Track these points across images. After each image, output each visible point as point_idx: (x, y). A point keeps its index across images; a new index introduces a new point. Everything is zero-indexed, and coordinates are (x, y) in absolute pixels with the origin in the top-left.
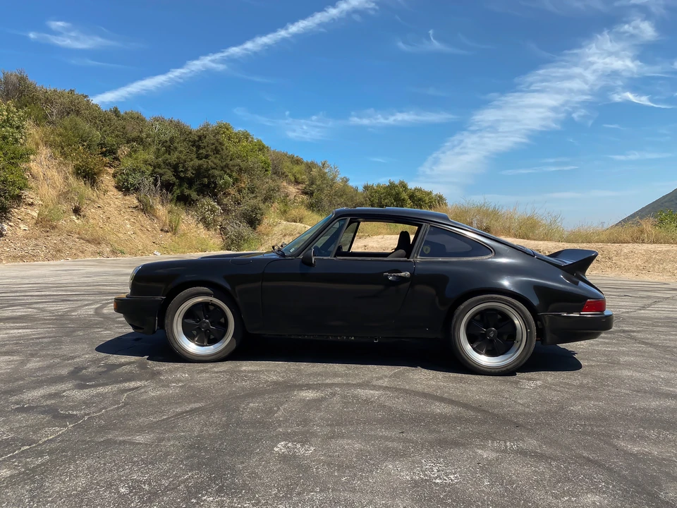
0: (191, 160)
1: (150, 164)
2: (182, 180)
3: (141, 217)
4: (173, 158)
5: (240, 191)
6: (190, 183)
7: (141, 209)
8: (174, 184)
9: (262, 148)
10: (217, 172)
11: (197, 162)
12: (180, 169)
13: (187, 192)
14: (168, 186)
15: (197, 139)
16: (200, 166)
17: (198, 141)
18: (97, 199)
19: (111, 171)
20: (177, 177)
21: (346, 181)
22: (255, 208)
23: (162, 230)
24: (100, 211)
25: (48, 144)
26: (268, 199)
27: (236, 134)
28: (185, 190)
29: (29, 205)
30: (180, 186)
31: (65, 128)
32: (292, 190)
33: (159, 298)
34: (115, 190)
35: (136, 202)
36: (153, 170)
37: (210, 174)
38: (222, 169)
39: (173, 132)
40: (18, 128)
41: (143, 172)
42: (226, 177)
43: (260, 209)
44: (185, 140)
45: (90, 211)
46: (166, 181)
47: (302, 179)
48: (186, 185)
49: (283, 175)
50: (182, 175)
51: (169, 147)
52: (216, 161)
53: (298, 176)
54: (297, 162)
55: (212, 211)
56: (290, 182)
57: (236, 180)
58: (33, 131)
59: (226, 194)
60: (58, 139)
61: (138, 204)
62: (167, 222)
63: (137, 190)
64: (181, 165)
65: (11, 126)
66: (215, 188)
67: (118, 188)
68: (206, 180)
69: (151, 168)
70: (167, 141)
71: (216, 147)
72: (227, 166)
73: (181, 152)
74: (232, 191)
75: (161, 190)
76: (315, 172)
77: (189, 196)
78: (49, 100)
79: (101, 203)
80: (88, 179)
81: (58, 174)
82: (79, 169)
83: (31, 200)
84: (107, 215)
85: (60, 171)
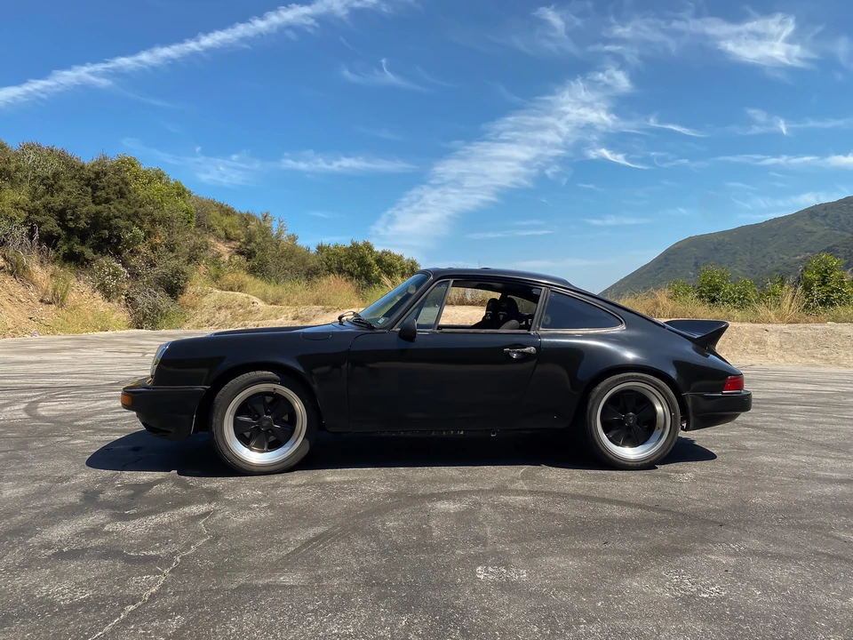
0: (85, 205)
1: (22, 208)
2: (70, 232)
3: (10, 283)
4: (58, 201)
5: (154, 248)
6: (83, 236)
7: (9, 271)
8: (58, 237)
9: (181, 192)
10: (122, 223)
11: (93, 208)
12: (69, 217)
13: (78, 248)
14: (49, 240)
15: (93, 176)
16: (98, 214)
17: (95, 180)
20: (64, 227)
21: (294, 238)
22: (177, 272)
23: (41, 301)
26: (192, 259)
27: (145, 172)
28: (76, 246)
30: (68, 239)
32: (223, 249)
33: (200, 388)
36: (28, 217)
37: (111, 225)
38: (129, 218)
39: (55, 165)
41: (12, 220)
42: (135, 229)
43: (183, 273)
44: (73, 178)
46: (47, 232)
47: (235, 234)
48: (76, 239)
49: (210, 229)
50: (71, 224)
51: (51, 185)
52: (121, 207)
53: (230, 230)
54: (228, 212)
55: (115, 275)
56: (218, 238)
57: (148, 234)
59: (134, 253)
62: (50, 290)
64: (69, 212)
66: (118, 243)
68: (106, 232)
69: (24, 214)
70: (48, 178)
71: (120, 189)
72: (136, 214)
73: (70, 193)
74: (143, 248)
75: (40, 245)
76: (253, 226)
77: (81, 254)
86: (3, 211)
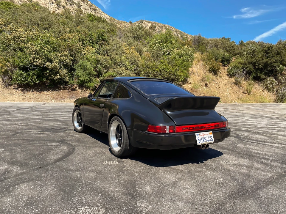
0: (263, 59)
1: (242, 64)
2: (257, 69)
3: (235, 87)
4: (253, 60)
6: (261, 70)
7: (236, 84)
8: (253, 72)
10: (276, 64)
11: (265, 60)
12: (256, 65)
13: (259, 75)
14: (249, 73)
16: (267, 62)
17: (268, 50)
18: (216, 80)
19: (226, 68)
20: (255, 68)
23: (243, 93)
24: (216, 85)
25: (203, 60)
28: (259, 74)
29: (189, 83)
30: (256, 72)
31: (210, 53)
34: (226, 76)
35: (234, 80)
36: (243, 66)
37: (272, 65)
38: (281, 63)
40: (190, 56)
41: (238, 68)
42: (281, 66)
45: (212, 85)
46: (248, 70)
48: (259, 72)
50: (257, 67)
52: (277, 58)
55: (272, 83)
58: (197, 55)
59: (282, 75)
60: (206, 57)
63: (235, 75)
64: (256, 63)
65: (188, 55)
66: (275, 72)
67: (228, 75)
68: (270, 68)
70: (251, 52)
71: (278, 52)
72: (283, 60)
73: (257, 56)
75: (246, 74)
77: (260, 76)
78: (208, 43)
79: (217, 81)
80: (213, 72)
81: (202, 71)
82: (210, 68)
83: (190, 82)
84: (219, 86)
85: (203, 70)
86: (235, 65)
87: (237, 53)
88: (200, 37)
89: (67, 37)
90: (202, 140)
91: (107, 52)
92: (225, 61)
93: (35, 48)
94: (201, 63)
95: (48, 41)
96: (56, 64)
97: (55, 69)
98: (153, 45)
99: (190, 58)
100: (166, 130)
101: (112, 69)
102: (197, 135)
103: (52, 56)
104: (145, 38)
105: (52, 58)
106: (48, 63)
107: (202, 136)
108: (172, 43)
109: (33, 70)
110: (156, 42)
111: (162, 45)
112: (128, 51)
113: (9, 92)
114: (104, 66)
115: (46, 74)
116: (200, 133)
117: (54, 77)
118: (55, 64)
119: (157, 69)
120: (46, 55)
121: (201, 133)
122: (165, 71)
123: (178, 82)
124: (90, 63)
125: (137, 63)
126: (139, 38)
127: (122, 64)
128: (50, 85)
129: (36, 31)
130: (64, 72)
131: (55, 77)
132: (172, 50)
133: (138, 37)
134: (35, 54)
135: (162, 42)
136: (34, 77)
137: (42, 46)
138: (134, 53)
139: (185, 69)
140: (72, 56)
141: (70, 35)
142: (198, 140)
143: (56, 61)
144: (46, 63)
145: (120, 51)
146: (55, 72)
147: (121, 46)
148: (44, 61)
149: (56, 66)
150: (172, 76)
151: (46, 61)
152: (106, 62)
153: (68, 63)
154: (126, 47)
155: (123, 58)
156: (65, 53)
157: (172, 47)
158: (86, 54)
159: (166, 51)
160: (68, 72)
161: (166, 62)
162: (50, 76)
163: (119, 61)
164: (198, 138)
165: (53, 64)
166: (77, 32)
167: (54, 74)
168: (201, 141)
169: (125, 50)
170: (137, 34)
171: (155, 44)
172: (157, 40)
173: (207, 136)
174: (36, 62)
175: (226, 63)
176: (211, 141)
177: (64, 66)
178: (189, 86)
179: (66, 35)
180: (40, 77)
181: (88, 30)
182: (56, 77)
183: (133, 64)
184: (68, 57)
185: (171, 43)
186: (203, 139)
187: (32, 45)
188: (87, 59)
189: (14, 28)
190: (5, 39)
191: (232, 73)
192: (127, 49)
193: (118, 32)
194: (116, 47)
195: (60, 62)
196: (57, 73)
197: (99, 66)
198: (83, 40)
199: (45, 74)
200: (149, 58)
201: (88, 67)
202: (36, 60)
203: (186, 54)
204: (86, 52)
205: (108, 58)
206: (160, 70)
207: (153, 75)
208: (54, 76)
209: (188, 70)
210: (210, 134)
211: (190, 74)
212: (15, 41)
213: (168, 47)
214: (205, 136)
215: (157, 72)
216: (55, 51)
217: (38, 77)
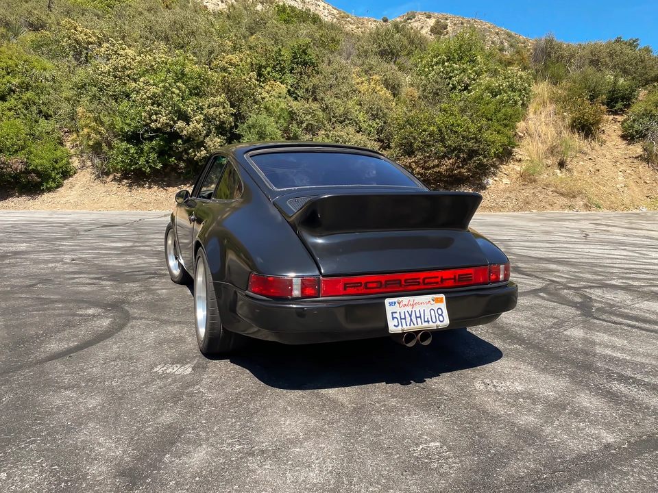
3: (643, 168)
18: (589, 152)
19: (620, 118)
24: (590, 164)
25: (555, 99)
29: (517, 160)
31: (575, 82)
34: (620, 140)
35: (640, 151)
40: (520, 90)
45: (578, 165)
58: (542, 89)
60: (565, 93)
61: (642, 153)
63: (643, 136)
65: (514, 90)
67: (624, 137)
78: (572, 56)
79: (593, 155)
80: (583, 131)
81: (553, 129)
82: (575, 122)
83: (520, 157)
84: (598, 167)
85: (555, 126)
86: (646, 110)
87: (652, 78)
88: (551, 41)
89: (227, 63)
90: (405, 319)
91: (314, 92)
92: (617, 101)
93: (153, 89)
94: (551, 108)
95: (183, 74)
96: (199, 124)
97: (196, 136)
98: (427, 70)
99: (519, 96)
100: (291, 290)
101: (323, 132)
102: (391, 304)
103: (189, 107)
104: (409, 54)
105: (189, 111)
106: (180, 124)
107: (409, 309)
108: (474, 61)
109: (151, 139)
110: (434, 60)
111: (448, 67)
112: (363, 88)
113: (104, 189)
114: (304, 125)
115: (177, 148)
116: (400, 299)
117: (193, 154)
118: (196, 125)
119: (431, 128)
120: (175, 105)
121: (405, 300)
122: (451, 130)
123: (485, 157)
124: (272, 119)
125: (385, 115)
126: (393, 55)
127: (346, 118)
128: (188, 173)
129: (160, 54)
130: (215, 143)
131: (195, 155)
132: (474, 80)
133: (392, 51)
134: (152, 104)
135: (448, 61)
136: (153, 156)
137: (167, 85)
138: (378, 91)
139: (506, 126)
140: (232, 106)
141: (234, 58)
142: (393, 318)
143: (197, 117)
144: (175, 122)
145: (345, 88)
146: (196, 142)
147: (347, 75)
148: (173, 119)
149: (197, 128)
150: (470, 144)
151: (176, 119)
152: (310, 116)
153: (223, 123)
154: (360, 76)
155: (350, 103)
156: (218, 98)
157: (474, 71)
158: (266, 99)
159: (458, 83)
160: (224, 142)
161: (456, 109)
162: (186, 151)
163: (341, 110)
164: (392, 313)
165: (192, 125)
166: (250, 48)
167: (193, 148)
168: (403, 321)
169: (358, 84)
170: (389, 46)
171: (432, 66)
172: (437, 57)
173: (427, 308)
174: (156, 121)
175: (619, 105)
176: (438, 323)
177: (216, 129)
178: (516, 167)
179: (224, 58)
180: (164, 156)
181: (273, 42)
182: (198, 155)
183: (375, 117)
184: (224, 108)
185: (472, 61)
186: (411, 316)
187: (147, 83)
188: (267, 109)
189: (115, 49)
190: (97, 74)
191: (636, 131)
192: (362, 83)
193: (344, 44)
194: (336, 79)
195: (208, 119)
196: (201, 144)
197: (294, 127)
198: (260, 67)
199: (174, 149)
200: (414, 101)
201: (269, 130)
202: (154, 117)
203: (511, 86)
204: (265, 94)
205: (315, 106)
206: (440, 130)
207: (422, 142)
208: (194, 151)
209: (514, 128)
210: (437, 301)
211: (520, 137)
212: (116, 77)
213: (464, 71)
214: (417, 308)
215: (431, 134)
216: (197, 95)
217: (162, 153)
